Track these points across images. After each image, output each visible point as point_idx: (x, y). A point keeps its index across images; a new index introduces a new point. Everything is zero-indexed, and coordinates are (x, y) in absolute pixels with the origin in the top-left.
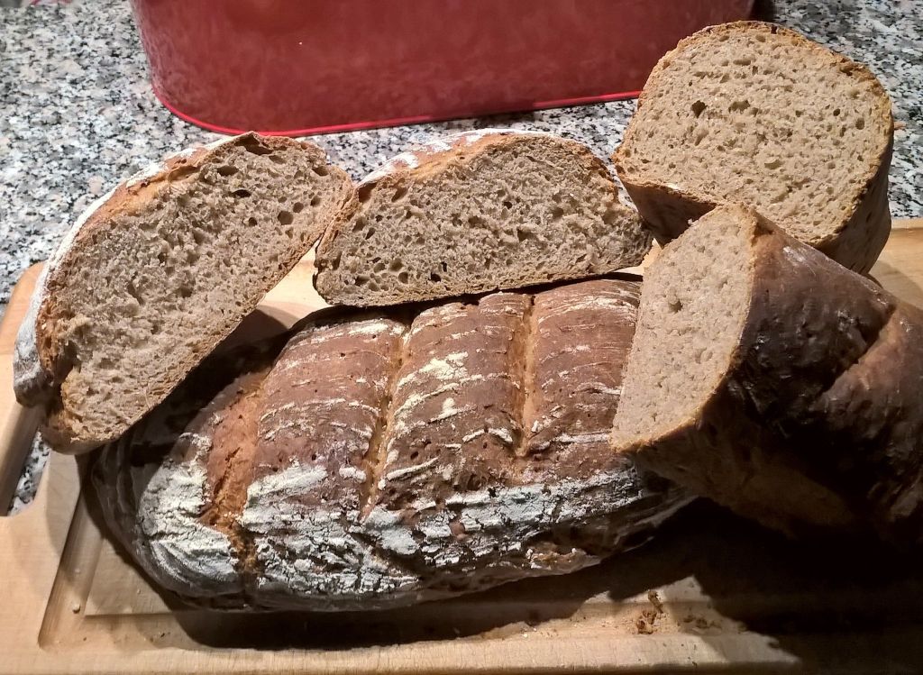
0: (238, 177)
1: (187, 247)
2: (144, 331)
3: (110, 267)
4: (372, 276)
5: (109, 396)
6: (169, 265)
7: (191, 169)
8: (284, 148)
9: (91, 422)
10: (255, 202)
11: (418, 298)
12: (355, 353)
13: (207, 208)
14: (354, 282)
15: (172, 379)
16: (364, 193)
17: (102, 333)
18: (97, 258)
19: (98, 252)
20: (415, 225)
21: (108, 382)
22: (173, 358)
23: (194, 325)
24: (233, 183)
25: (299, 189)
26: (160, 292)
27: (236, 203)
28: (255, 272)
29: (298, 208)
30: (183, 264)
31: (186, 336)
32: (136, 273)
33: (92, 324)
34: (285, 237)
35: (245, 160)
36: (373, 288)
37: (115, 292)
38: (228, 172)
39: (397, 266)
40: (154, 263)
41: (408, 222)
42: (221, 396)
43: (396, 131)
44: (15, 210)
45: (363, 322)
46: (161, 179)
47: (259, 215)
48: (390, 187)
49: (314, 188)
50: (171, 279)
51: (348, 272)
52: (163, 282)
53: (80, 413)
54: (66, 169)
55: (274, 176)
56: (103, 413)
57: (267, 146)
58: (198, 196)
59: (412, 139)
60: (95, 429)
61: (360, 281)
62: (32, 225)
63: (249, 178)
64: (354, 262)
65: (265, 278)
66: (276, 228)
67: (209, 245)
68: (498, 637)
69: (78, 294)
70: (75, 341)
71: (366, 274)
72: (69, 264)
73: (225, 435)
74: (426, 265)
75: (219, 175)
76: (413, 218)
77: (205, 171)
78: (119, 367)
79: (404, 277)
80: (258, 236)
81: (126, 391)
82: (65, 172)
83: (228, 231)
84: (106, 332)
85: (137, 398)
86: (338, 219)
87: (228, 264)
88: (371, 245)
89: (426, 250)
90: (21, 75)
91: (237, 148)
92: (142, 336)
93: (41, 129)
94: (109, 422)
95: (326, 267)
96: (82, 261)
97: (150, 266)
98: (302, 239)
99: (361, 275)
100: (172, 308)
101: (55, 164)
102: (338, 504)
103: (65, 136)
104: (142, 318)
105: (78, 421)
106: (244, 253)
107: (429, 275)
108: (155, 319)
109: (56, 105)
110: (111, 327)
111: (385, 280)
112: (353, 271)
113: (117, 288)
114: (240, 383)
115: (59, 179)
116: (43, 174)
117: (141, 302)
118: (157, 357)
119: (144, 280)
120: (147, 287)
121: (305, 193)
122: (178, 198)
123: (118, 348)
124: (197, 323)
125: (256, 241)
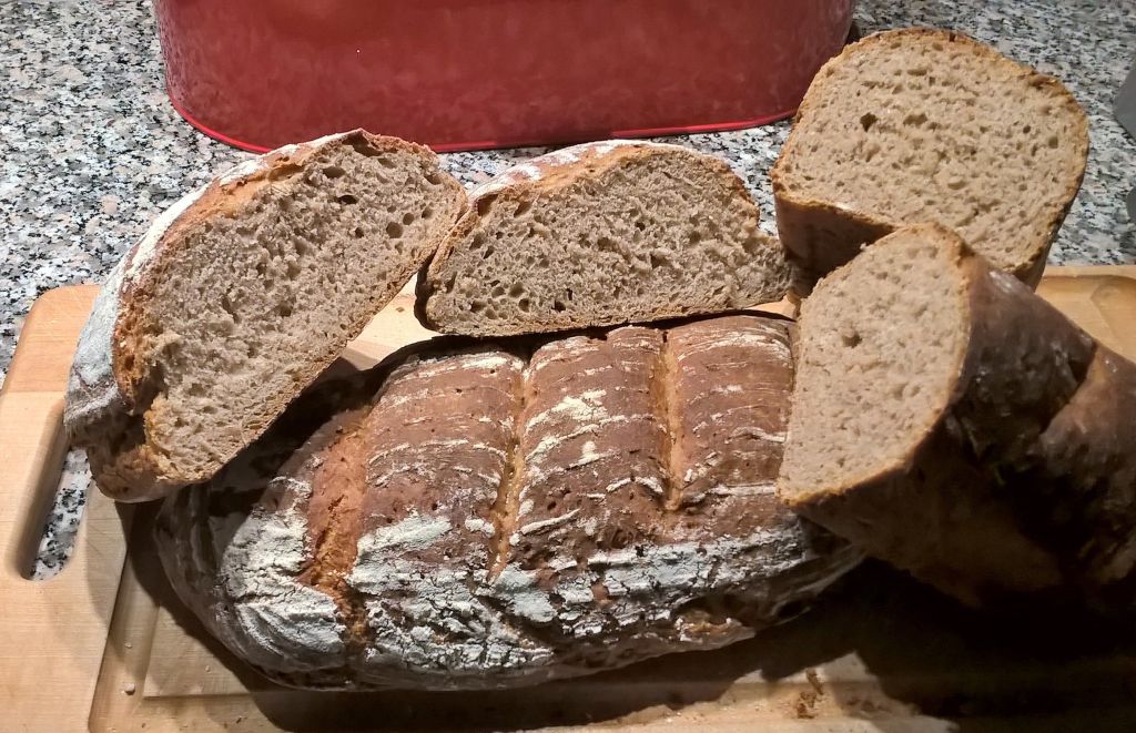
0: (345, 181)
1: (288, 257)
2: (240, 354)
3: (204, 276)
4: (490, 301)
5: (199, 429)
6: (268, 278)
7: (295, 168)
8: (394, 151)
9: (180, 458)
10: (362, 210)
11: (540, 329)
12: (474, 389)
13: (310, 214)
14: (470, 307)
15: (270, 411)
16: (483, 205)
17: (192, 353)
18: (190, 265)
19: (190, 258)
20: (539, 245)
21: (198, 412)
22: (270, 388)
23: (294, 349)
24: (340, 186)
25: (410, 199)
26: (257, 309)
27: (342, 210)
28: (361, 291)
29: (408, 219)
30: (283, 278)
31: (286, 362)
32: (232, 286)
33: (182, 342)
34: (394, 252)
35: (353, 162)
36: (490, 315)
37: (209, 307)
38: (333, 173)
39: (517, 291)
40: (252, 275)
41: (532, 241)
42: (317, 435)
43: (456, 156)
44: (14, 230)
45: (477, 355)
46: (260, 178)
47: (366, 226)
48: (513, 199)
49: (426, 198)
50: (270, 294)
51: (464, 296)
52: (261, 297)
53: (168, 447)
54: (73, 185)
55: (384, 181)
56: (193, 448)
57: (376, 146)
58: (301, 200)
59: (475, 166)
60: (185, 466)
61: (476, 307)
62: (37, 247)
63: (357, 182)
64: (471, 285)
65: (372, 298)
66: (384, 242)
67: (311, 257)
68: (637, 722)
69: (168, 306)
70: (163, 361)
71: (484, 299)
73: (326, 480)
74: (550, 291)
75: (324, 177)
76: (536, 237)
77: (310, 171)
78: (210, 395)
79: (525, 304)
80: (365, 250)
81: (220, 424)
82: (72, 189)
83: (333, 242)
84: (197, 353)
85: (231, 432)
86: (454, 234)
87: (332, 281)
88: (489, 265)
89: (550, 274)
90: (11, 79)
91: (345, 147)
92: (237, 359)
93: (40, 140)
94: (199, 460)
95: (439, 289)
96: (173, 268)
97: (248, 278)
98: (413, 256)
99: (478, 300)
100: (270, 328)
101: (59, 180)
102: (463, 562)
103: (69, 150)
104: (238, 338)
105: (164, 457)
106: (349, 268)
107: (552, 303)
108: (251, 340)
109: (55, 114)
110: (203, 348)
111: (503, 306)
112: (469, 295)
113: (210, 301)
114: (338, 420)
115: (65, 197)
116: (46, 190)
117: (237, 319)
118: (253, 385)
119: (240, 294)
120: (244, 302)
121: (416, 203)
122: (281, 200)
123: (210, 372)
124: (298, 346)
125: (363, 255)
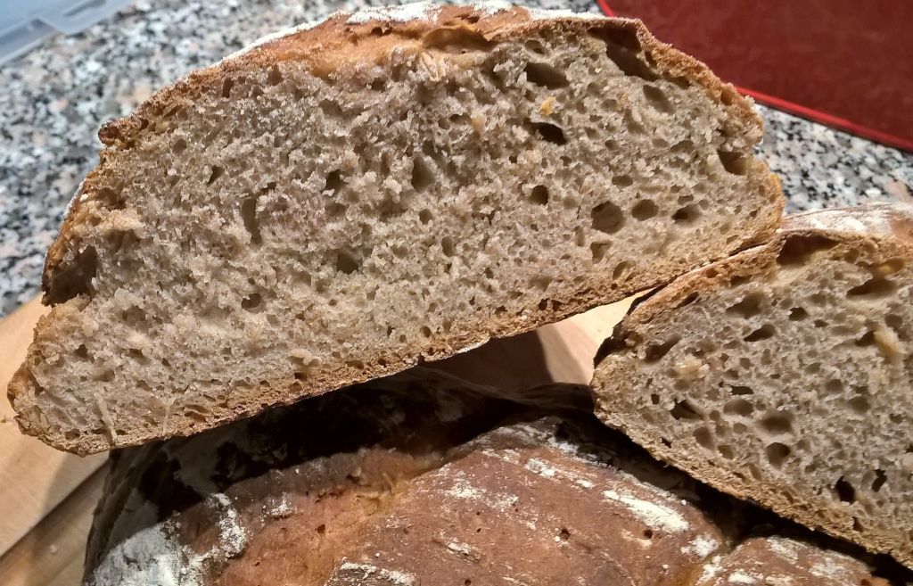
0: (561, 99)
1: (390, 182)
2: (231, 296)
3: (229, 151)
4: (715, 415)
5: (107, 377)
6: (339, 199)
7: (477, 41)
8: (683, 83)
9: (53, 405)
10: (566, 160)
11: (782, 509)
13: (466, 129)
14: (671, 406)
15: (231, 404)
16: (798, 248)
17: (157, 261)
18: (213, 124)
19: (220, 113)
20: (868, 368)
21: (119, 351)
22: (254, 368)
23: (324, 327)
24: (545, 104)
25: (668, 177)
26: (297, 241)
27: (529, 145)
28: (490, 290)
29: (644, 210)
30: (366, 210)
31: (300, 342)
32: (272, 186)
33: (144, 236)
34: (585, 253)
35: (592, 71)
36: (703, 437)
37: (217, 201)
38: (544, 77)
39: (777, 423)
40: (316, 181)
41: (858, 354)
45: (645, 486)
46: (413, 35)
47: (559, 188)
48: (861, 264)
49: (700, 188)
50: (331, 226)
51: (671, 382)
52: (311, 225)
53: (42, 381)
55: (634, 127)
56: (82, 400)
57: (654, 63)
58: (462, 98)
60: (55, 420)
61: (683, 411)
63: (582, 109)
64: (695, 371)
65: (502, 309)
66: (577, 229)
67: (433, 199)
69: (147, 172)
70: (100, 251)
71: (706, 406)
72: (159, 110)
74: (841, 455)
75: (524, 76)
76: (871, 351)
77: (502, 57)
78: (156, 334)
79: (779, 454)
80: (534, 227)
81: (142, 384)
83: (483, 190)
84: (163, 262)
85: (152, 404)
86: (711, 273)
87: (448, 249)
88: (748, 355)
89: (858, 428)
91: (590, 40)
92: (223, 302)
94: (83, 420)
95: (633, 349)
96: (184, 115)
97: (302, 186)
98: (617, 272)
99: (694, 402)
100: (304, 278)
104: (242, 270)
105: (32, 392)
106: (489, 245)
107: (834, 478)
108: (261, 282)
110: (178, 260)
111: (736, 436)
112: (682, 385)
113: (223, 194)
114: (366, 459)
117: (257, 240)
118: (227, 351)
119: (281, 205)
120: (281, 220)
121: (676, 189)
122: (421, 84)
123: (171, 301)
124: (332, 328)
125: (526, 234)
